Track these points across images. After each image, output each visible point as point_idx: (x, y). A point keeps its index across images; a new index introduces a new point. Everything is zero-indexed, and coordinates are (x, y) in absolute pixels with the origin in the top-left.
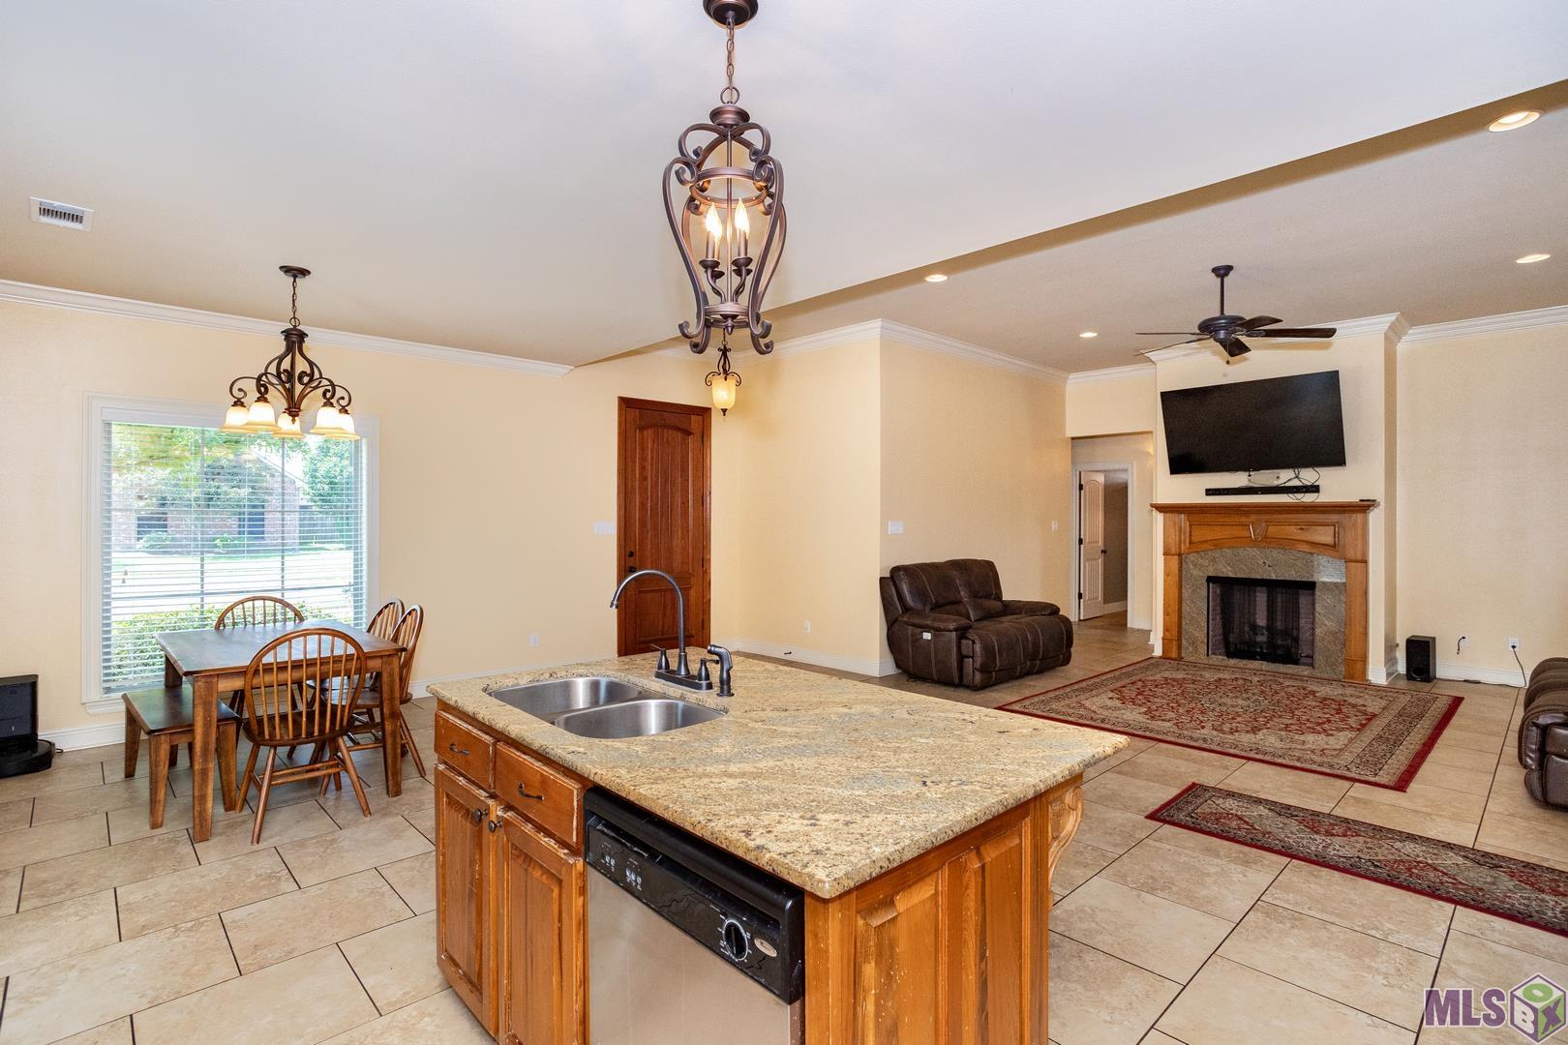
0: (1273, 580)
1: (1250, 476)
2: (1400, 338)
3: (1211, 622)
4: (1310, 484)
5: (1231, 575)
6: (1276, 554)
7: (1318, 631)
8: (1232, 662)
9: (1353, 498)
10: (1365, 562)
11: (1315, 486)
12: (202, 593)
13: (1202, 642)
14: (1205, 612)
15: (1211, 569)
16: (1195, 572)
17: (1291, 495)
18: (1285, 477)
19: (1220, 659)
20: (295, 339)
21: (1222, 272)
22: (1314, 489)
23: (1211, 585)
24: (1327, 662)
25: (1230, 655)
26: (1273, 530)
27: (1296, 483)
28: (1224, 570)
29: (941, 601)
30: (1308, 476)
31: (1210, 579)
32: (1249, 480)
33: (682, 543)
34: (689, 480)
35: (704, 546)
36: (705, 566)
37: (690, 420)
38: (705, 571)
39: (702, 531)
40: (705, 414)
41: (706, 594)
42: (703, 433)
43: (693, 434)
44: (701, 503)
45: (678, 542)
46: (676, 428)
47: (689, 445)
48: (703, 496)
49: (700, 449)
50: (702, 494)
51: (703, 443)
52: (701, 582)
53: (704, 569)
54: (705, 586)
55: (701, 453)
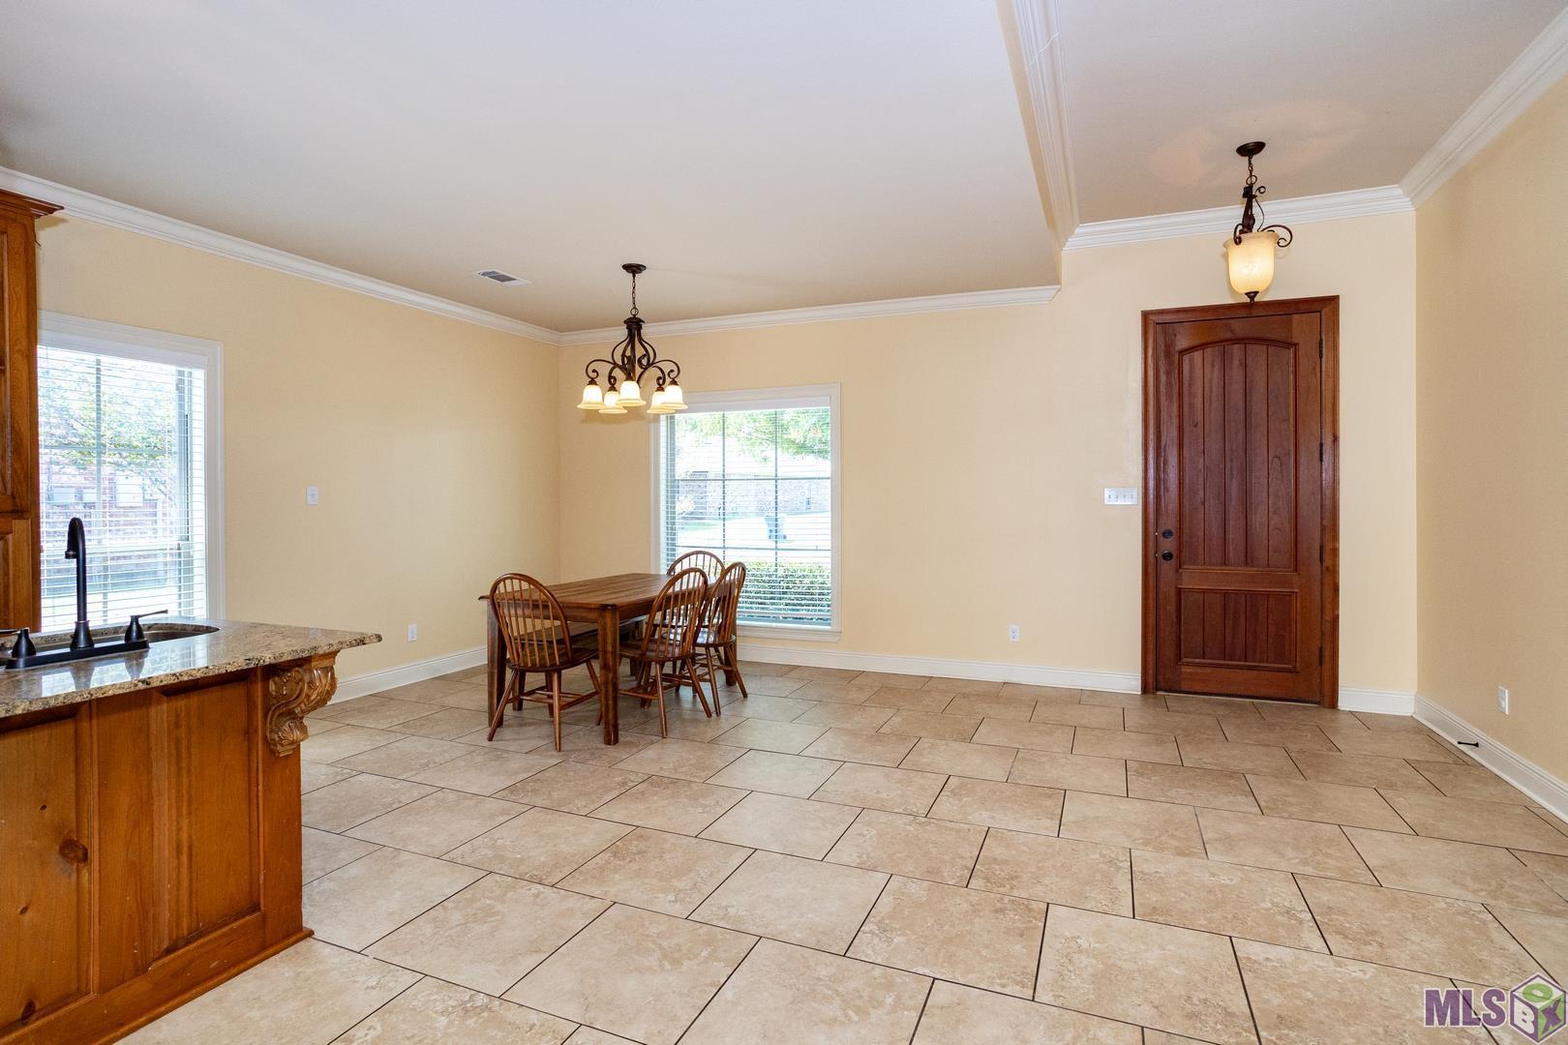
12: (724, 547)
20: (634, 325)
33: (1275, 520)
34: (1288, 420)
35: (1323, 528)
36: (1328, 562)
37: (1289, 323)
38: (1327, 568)
39: (1319, 501)
40: (1324, 308)
41: (1328, 606)
42: (1321, 340)
43: (1296, 345)
44: (1317, 455)
45: (1265, 519)
46: (1259, 340)
47: (1288, 364)
48: (1321, 445)
49: (1314, 369)
50: (1319, 443)
51: (1321, 358)
52: (1316, 586)
53: (1325, 564)
54: (1328, 593)
55: (1315, 374)
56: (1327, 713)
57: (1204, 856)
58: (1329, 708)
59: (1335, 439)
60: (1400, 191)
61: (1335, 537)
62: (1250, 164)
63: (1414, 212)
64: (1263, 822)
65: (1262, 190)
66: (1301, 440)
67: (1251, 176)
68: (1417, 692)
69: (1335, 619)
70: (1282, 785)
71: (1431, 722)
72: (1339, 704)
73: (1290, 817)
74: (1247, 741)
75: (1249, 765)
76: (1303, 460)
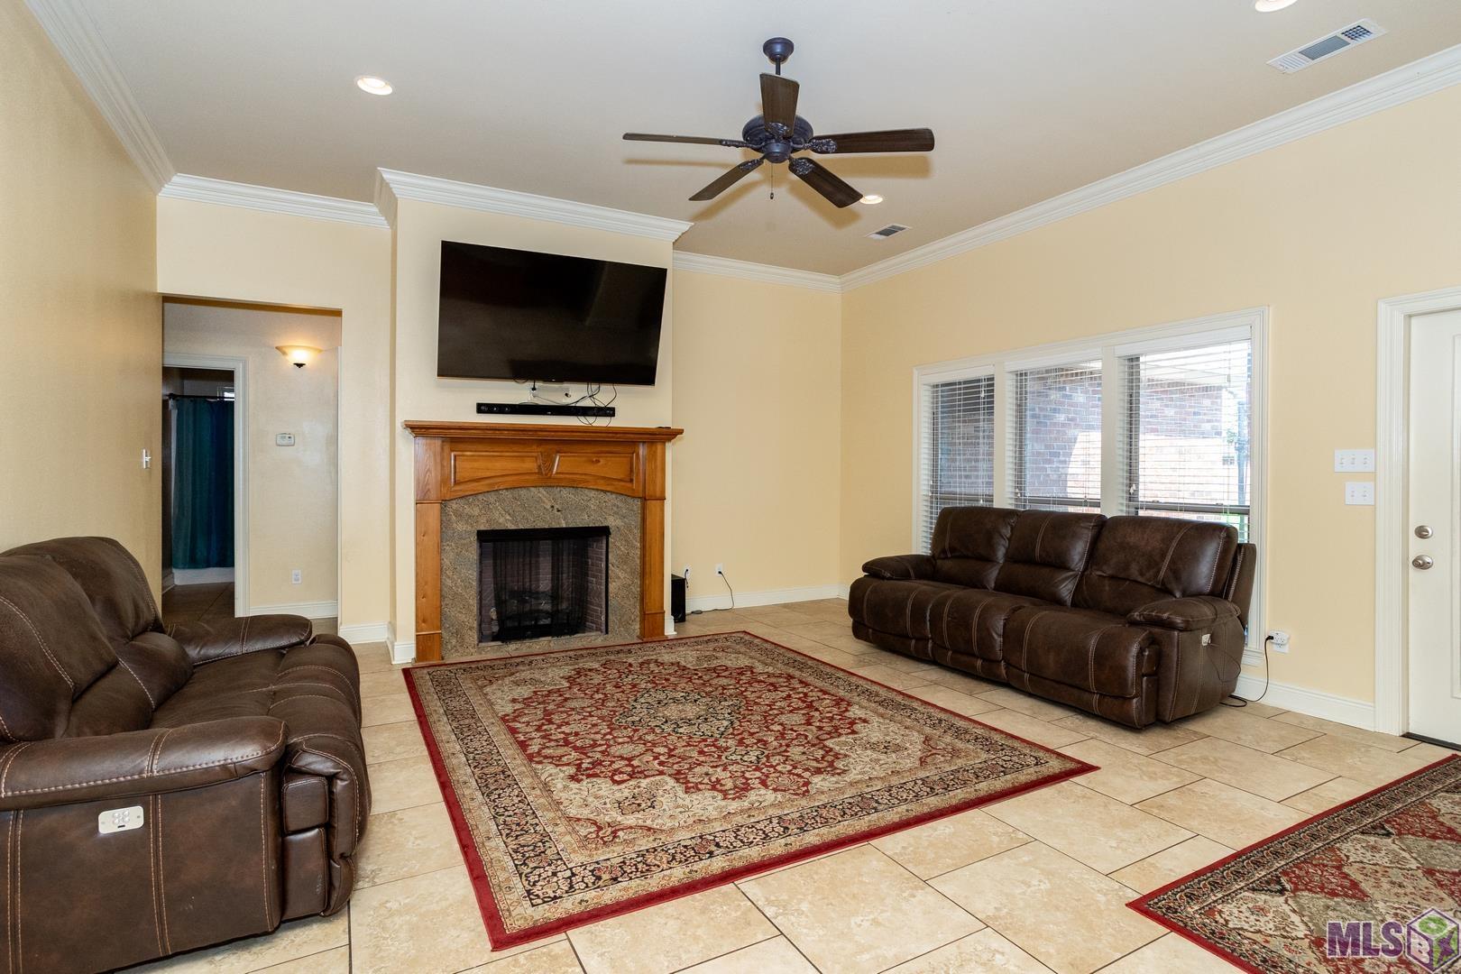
0: (563, 528)
1: (534, 389)
4: (604, 405)
5: (511, 526)
6: (567, 494)
10: (661, 499)
11: (610, 409)
13: (473, 627)
15: (483, 520)
16: (461, 527)
17: (581, 418)
18: (576, 393)
22: (608, 412)
23: (483, 543)
24: (622, 623)
25: (506, 636)
27: (588, 403)
28: (501, 520)
30: (604, 395)
31: (484, 535)
32: (533, 397)
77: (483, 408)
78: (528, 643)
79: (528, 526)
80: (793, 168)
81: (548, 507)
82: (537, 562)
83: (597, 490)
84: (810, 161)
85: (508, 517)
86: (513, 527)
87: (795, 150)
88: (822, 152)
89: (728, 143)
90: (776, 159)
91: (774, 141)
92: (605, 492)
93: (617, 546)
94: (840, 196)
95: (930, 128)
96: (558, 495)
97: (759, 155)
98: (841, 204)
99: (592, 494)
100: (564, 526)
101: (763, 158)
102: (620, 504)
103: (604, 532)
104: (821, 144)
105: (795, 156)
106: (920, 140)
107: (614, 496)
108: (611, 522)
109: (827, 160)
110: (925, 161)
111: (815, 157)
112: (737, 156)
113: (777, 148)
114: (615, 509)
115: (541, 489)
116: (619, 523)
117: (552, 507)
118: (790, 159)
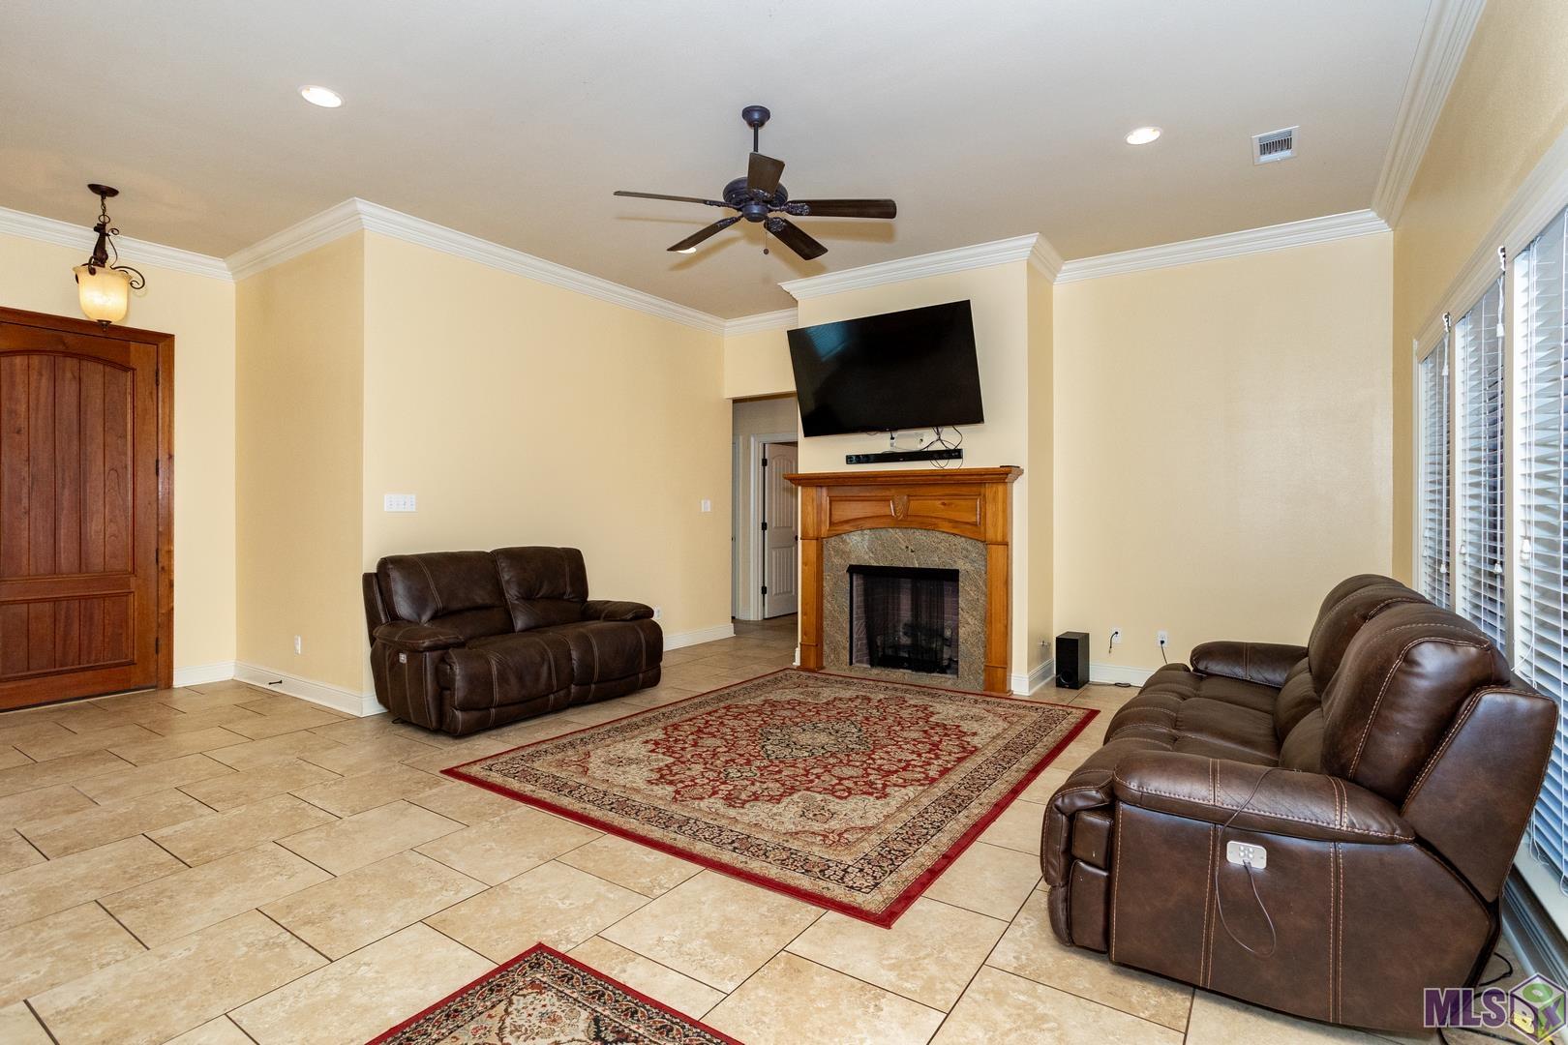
0: (916, 568)
1: (892, 438)
2: (1056, 276)
3: (855, 623)
4: (952, 448)
6: (920, 536)
7: (961, 631)
8: (875, 671)
9: (993, 463)
10: (1006, 544)
11: (958, 450)
13: (844, 648)
14: (847, 610)
15: (853, 555)
16: (837, 560)
17: (934, 462)
19: (863, 668)
21: (756, 116)
22: (956, 454)
23: (854, 577)
24: (969, 668)
25: (874, 662)
26: (915, 505)
27: (938, 447)
28: (867, 557)
29: (455, 605)
30: (950, 437)
31: (853, 570)
32: (892, 445)
33: (112, 529)
34: (125, 437)
35: (159, 534)
36: (163, 561)
37: (127, 349)
38: (163, 568)
39: (155, 511)
40: (161, 343)
41: (163, 601)
42: (158, 370)
43: (134, 369)
44: (154, 470)
45: (101, 527)
46: (97, 359)
47: (125, 385)
48: (157, 461)
49: (151, 393)
50: (155, 459)
51: (157, 385)
52: (153, 584)
53: (160, 565)
54: (163, 590)
55: (152, 398)
56: (162, 695)
57: (94, 805)
58: (166, 689)
59: (171, 457)
60: (224, 265)
61: (170, 540)
62: (103, 204)
63: (234, 285)
64: (138, 771)
65: (115, 232)
66: (139, 457)
67: (104, 215)
68: (237, 659)
69: (171, 611)
70: (144, 746)
71: (250, 678)
72: (174, 683)
73: (160, 760)
74: (97, 729)
75: (109, 743)
76: (140, 474)
77: (850, 460)
78: (887, 671)
79: (886, 564)
80: (768, 227)
81: (903, 547)
82: (899, 598)
83: (947, 533)
84: (785, 221)
85: (871, 555)
86: (875, 564)
87: (771, 211)
88: (797, 214)
89: (712, 203)
90: (753, 219)
91: (753, 202)
92: (955, 535)
93: (968, 593)
94: (807, 251)
95: (893, 199)
96: (912, 536)
97: (737, 214)
98: (807, 257)
99: (942, 536)
100: (917, 566)
101: (742, 216)
102: (970, 548)
103: (952, 576)
104: (796, 208)
105: (771, 215)
106: (885, 209)
107: (963, 539)
108: (961, 565)
109: (799, 221)
110: (890, 226)
111: (791, 218)
112: (719, 214)
113: (756, 210)
114: (964, 552)
115: (898, 530)
116: (968, 566)
117: (907, 547)
118: (766, 218)
